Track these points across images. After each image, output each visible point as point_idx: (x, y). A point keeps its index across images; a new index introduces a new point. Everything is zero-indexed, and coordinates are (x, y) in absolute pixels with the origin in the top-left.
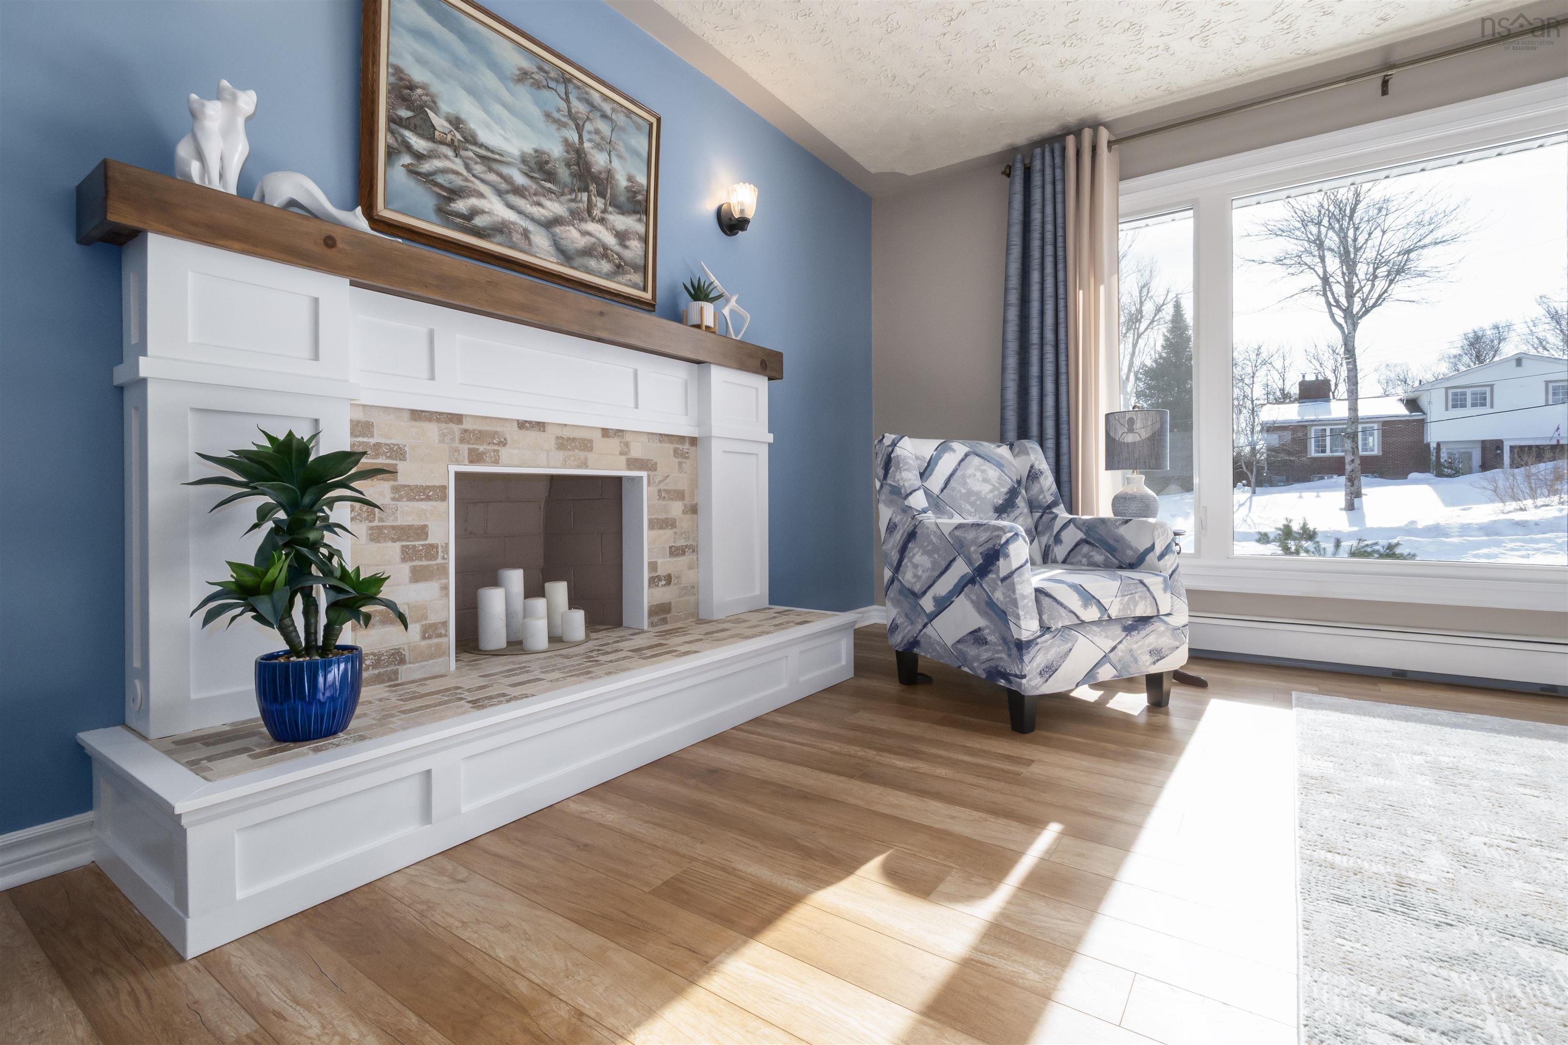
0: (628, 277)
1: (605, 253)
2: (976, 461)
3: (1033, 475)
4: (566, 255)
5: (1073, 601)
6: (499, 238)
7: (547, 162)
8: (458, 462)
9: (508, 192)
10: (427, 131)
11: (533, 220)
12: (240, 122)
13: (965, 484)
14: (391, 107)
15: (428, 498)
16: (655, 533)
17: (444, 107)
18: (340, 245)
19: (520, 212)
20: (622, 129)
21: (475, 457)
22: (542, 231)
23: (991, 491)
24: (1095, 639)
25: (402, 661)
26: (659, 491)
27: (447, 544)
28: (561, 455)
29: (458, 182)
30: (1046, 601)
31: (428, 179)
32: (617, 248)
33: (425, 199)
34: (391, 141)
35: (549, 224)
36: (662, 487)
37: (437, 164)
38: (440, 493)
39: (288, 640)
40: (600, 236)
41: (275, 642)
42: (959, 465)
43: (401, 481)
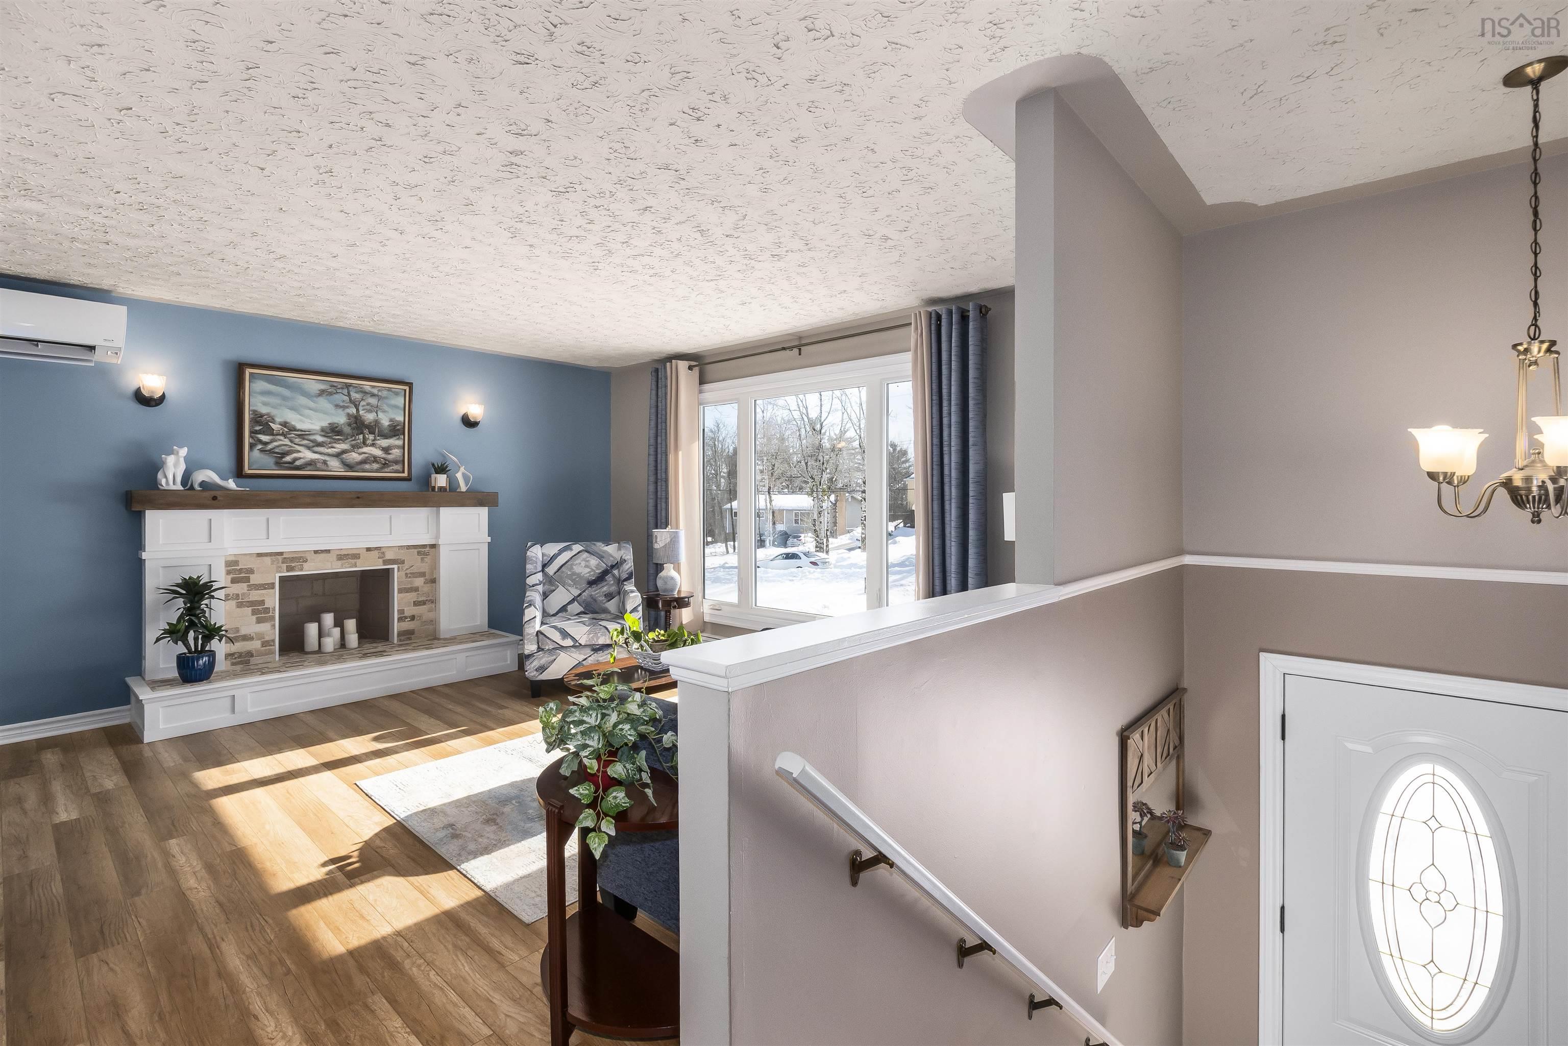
0: (392, 468)
1: (375, 459)
2: (585, 555)
3: (623, 561)
4: (349, 466)
5: (556, 636)
6: (309, 468)
7: (337, 427)
8: (280, 572)
9: (314, 447)
10: (269, 431)
11: (329, 455)
12: (182, 460)
13: (572, 568)
14: (251, 427)
15: (265, 589)
16: (402, 595)
17: (278, 420)
18: (219, 498)
19: (321, 453)
20: (386, 398)
21: (290, 569)
22: (335, 459)
23: (590, 572)
24: (572, 655)
25: (252, 656)
26: (406, 574)
27: (275, 607)
28: (340, 563)
29: (287, 448)
30: (541, 636)
31: (271, 452)
32: (384, 456)
33: (269, 460)
34: (251, 441)
35: (338, 455)
36: (408, 572)
37: (276, 444)
38: (272, 585)
39: (188, 649)
40: (372, 452)
41: (181, 648)
42: (571, 558)
43: (252, 583)
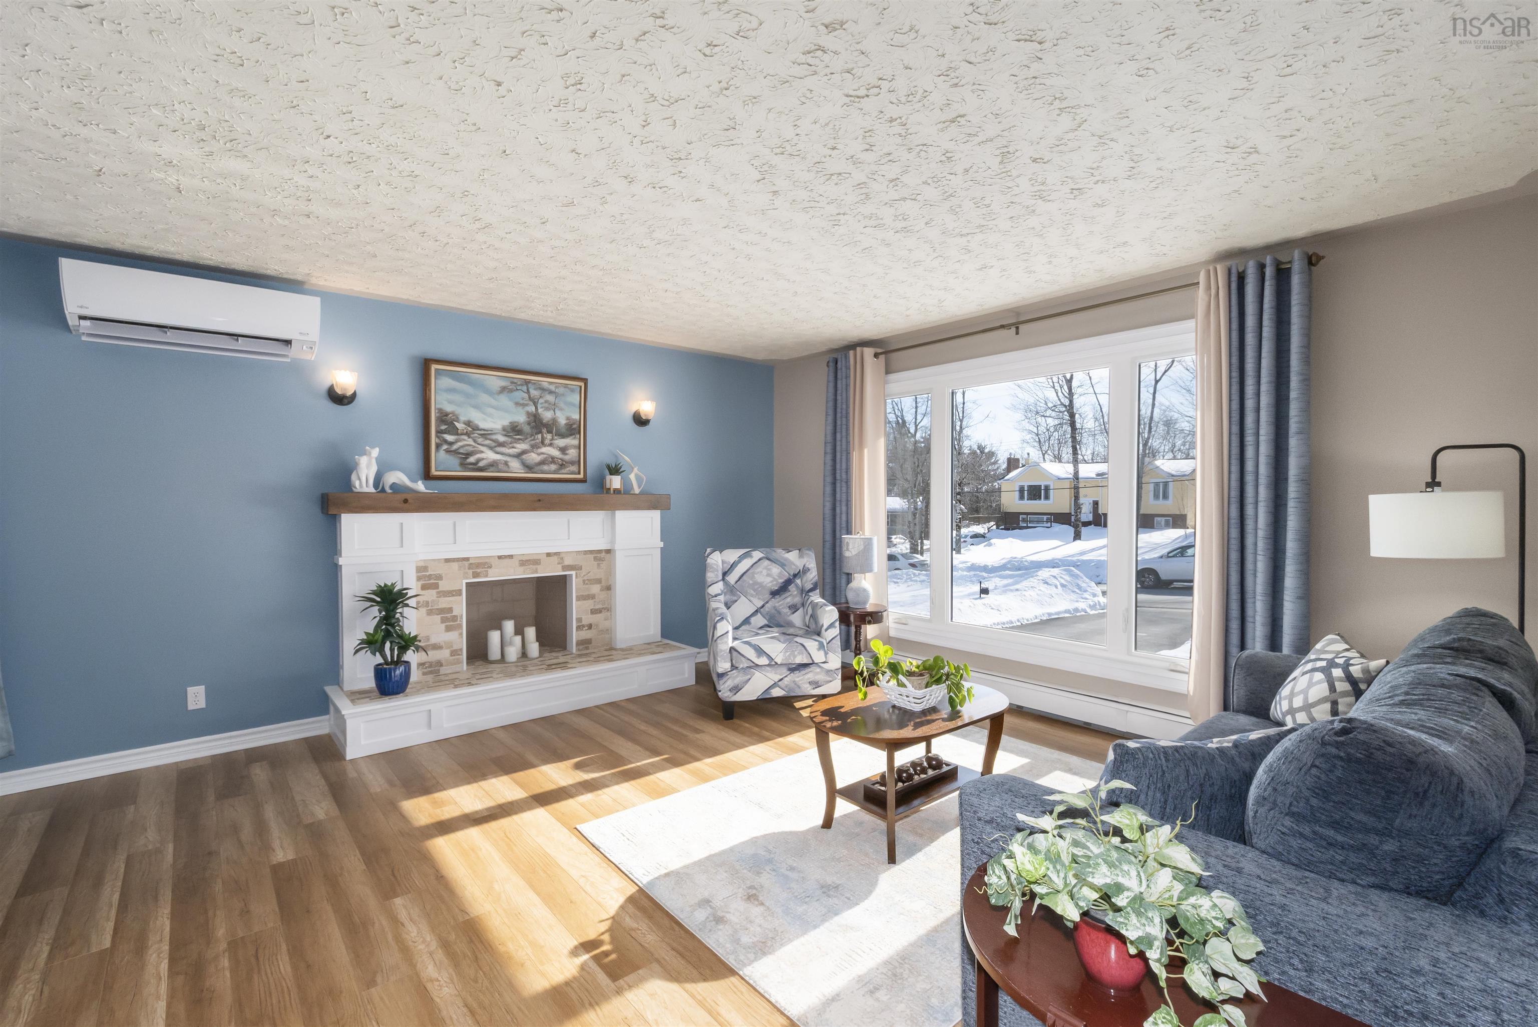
0: (568, 469)
1: (553, 460)
2: (767, 562)
3: (805, 570)
4: (529, 468)
5: (750, 653)
6: (492, 469)
7: (517, 426)
8: (467, 578)
9: (496, 447)
10: (454, 431)
11: (510, 455)
12: (374, 461)
13: (753, 577)
14: (437, 426)
15: (453, 595)
16: (579, 603)
17: (462, 418)
18: (410, 501)
19: (502, 454)
20: (563, 395)
21: (476, 575)
22: (515, 460)
23: (772, 582)
24: (767, 674)
25: (441, 665)
26: (584, 581)
27: (462, 615)
28: (522, 569)
29: (470, 449)
30: (735, 654)
31: (456, 452)
32: (561, 456)
33: (454, 461)
34: (438, 441)
35: (518, 456)
36: (585, 578)
37: (460, 444)
38: (459, 593)
39: (384, 660)
40: (550, 453)
41: (379, 659)
42: (752, 566)
43: (441, 589)
